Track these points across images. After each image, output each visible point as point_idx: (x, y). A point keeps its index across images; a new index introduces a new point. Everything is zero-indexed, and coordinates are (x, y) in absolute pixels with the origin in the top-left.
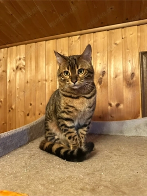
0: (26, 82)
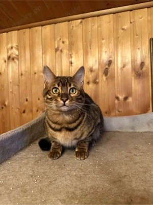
0: (20, 74)
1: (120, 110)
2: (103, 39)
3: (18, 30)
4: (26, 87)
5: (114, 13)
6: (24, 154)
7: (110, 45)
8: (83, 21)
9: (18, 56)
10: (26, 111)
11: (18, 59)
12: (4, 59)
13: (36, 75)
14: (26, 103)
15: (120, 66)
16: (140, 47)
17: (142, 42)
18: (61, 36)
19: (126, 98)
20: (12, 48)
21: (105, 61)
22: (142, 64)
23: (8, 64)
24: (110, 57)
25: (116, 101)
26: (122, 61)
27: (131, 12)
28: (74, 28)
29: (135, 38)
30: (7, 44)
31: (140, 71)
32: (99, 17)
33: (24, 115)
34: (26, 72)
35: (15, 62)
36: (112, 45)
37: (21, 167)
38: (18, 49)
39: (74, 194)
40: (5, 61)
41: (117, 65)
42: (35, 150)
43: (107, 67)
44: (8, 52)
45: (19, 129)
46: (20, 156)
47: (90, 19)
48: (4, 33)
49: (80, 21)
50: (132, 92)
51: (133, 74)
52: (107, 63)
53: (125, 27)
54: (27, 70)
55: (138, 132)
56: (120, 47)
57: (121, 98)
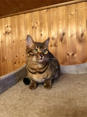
0: (13, 42)
1: (70, 61)
2: (59, 21)
3: (11, 16)
4: (16, 49)
5: (66, 5)
6: (15, 87)
7: (64, 24)
8: (48, 10)
9: (11, 31)
10: (17, 63)
11: (11, 33)
12: (3, 33)
13: (22, 42)
14: (16, 58)
15: (69, 36)
16: (81, 25)
17: (82, 22)
18: (35, 20)
19: (73, 55)
20: (8, 27)
21: (61, 33)
22: (82, 34)
23: (6, 36)
24: (64, 31)
25: (68, 56)
26: (71, 33)
27: (76, 4)
28: (43, 14)
29: (78, 19)
30: (5, 24)
31: (81, 39)
32: (57, 8)
33: (15, 65)
34: (16, 40)
35: (9, 35)
36: (65, 24)
37: (13, 95)
38: (11, 27)
39: (44, 110)
40: (4, 35)
41: (68, 35)
42: (21, 84)
43: (62, 36)
44: (5, 29)
45: (12, 73)
46: (13, 88)
47: (52, 9)
48: (3, 19)
49: (46, 10)
50: (76, 51)
51: (77, 41)
52: (62, 34)
53: (72, 13)
54: (16, 39)
55: (80, 74)
56: (69, 25)
57: (70, 54)
